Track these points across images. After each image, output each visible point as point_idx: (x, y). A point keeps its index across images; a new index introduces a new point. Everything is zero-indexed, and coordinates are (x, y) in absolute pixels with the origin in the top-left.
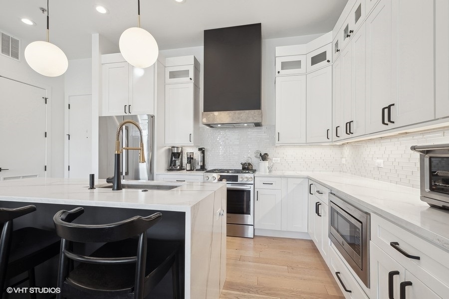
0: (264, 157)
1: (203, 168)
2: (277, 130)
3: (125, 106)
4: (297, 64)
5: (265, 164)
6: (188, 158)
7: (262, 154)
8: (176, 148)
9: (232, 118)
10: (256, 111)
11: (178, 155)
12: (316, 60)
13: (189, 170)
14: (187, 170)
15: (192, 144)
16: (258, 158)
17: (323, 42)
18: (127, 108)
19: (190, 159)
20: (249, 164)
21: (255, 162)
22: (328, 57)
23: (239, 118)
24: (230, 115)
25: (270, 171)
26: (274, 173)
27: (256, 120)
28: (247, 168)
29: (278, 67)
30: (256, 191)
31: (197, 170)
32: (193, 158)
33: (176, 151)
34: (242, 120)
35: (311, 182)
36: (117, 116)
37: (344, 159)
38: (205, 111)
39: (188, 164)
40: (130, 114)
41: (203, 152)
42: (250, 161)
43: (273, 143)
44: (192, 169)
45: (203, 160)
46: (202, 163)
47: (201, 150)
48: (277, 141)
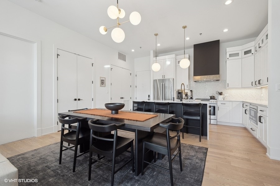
0: (221, 94)
1: (191, 98)
2: (227, 82)
4: (237, 54)
5: (222, 96)
8: (180, 91)
9: (206, 79)
10: (217, 76)
12: (246, 53)
15: (188, 89)
16: (218, 94)
17: (250, 46)
18: (164, 76)
19: (186, 95)
20: (214, 97)
21: (216, 96)
22: (253, 52)
23: (209, 78)
26: (225, 100)
27: (217, 78)
28: (212, 98)
29: (228, 56)
30: (218, 106)
35: (243, 103)
37: (262, 94)
38: (194, 76)
39: (186, 97)
40: (164, 78)
41: (192, 92)
42: (214, 95)
43: (225, 88)
44: (187, 99)
45: (192, 95)
46: (191, 96)
47: (191, 91)
48: (227, 87)
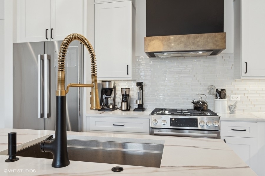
1: (141, 108)
3: (47, 30)
6: (123, 95)
7: (219, 90)
8: (107, 83)
9: (185, 44)
10: (218, 35)
11: (110, 91)
13: (125, 111)
14: (122, 110)
15: (130, 77)
16: (213, 95)
18: (49, 32)
19: (126, 97)
20: (204, 103)
21: (209, 100)
23: (194, 44)
24: (183, 40)
25: (232, 112)
27: (217, 46)
28: (200, 107)
31: (134, 110)
32: (128, 95)
33: (107, 87)
34: (198, 46)
36: (31, 43)
38: (148, 35)
39: (124, 103)
40: (52, 40)
41: (142, 88)
42: (204, 99)
43: (237, 76)
44: (128, 109)
45: (142, 98)
46: (139, 102)
47: (140, 84)
48: (243, 74)
